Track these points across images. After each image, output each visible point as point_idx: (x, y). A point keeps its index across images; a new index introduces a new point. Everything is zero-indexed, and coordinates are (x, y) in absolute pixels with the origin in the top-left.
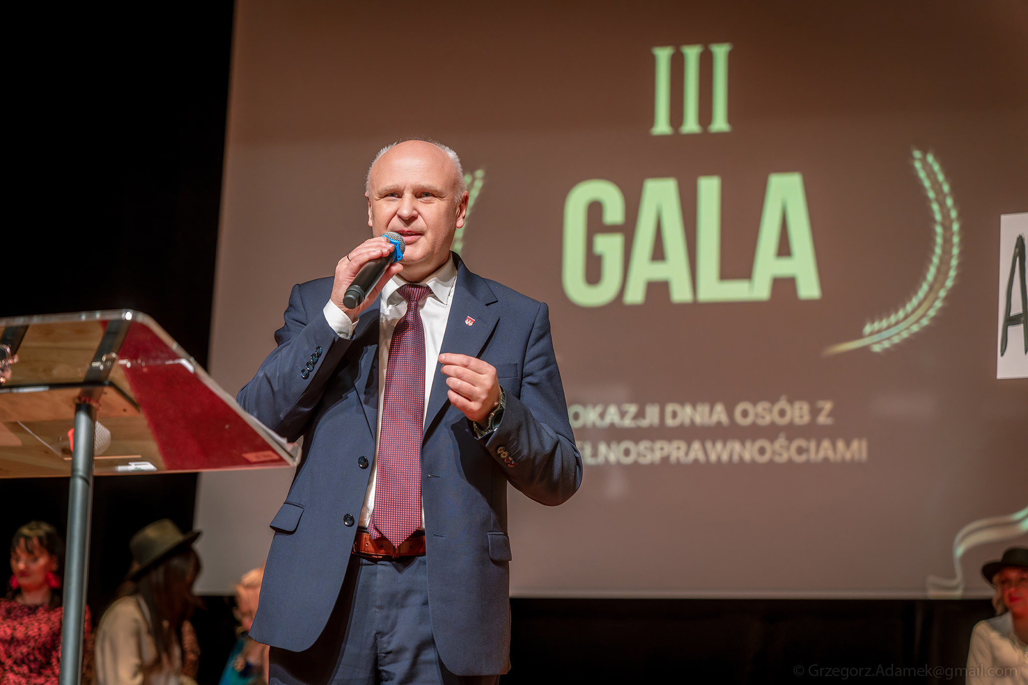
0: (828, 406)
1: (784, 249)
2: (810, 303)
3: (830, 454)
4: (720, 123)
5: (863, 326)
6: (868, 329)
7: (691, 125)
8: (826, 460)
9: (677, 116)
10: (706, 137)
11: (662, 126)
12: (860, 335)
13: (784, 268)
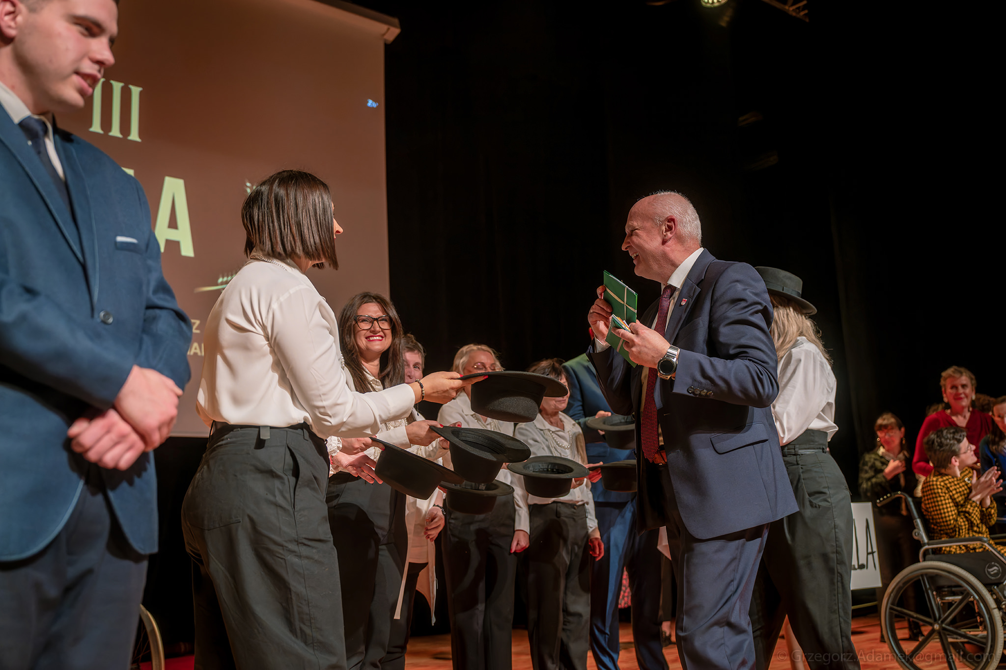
0: (197, 322)
1: (173, 224)
2: (187, 258)
3: (198, 351)
4: (134, 136)
5: (218, 279)
6: (220, 280)
7: (115, 132)
8: (195, 354)
9: (106, 123)
10: (124, 141)
11: (96, 127)
12: (217, 285)
13: (173, 235)
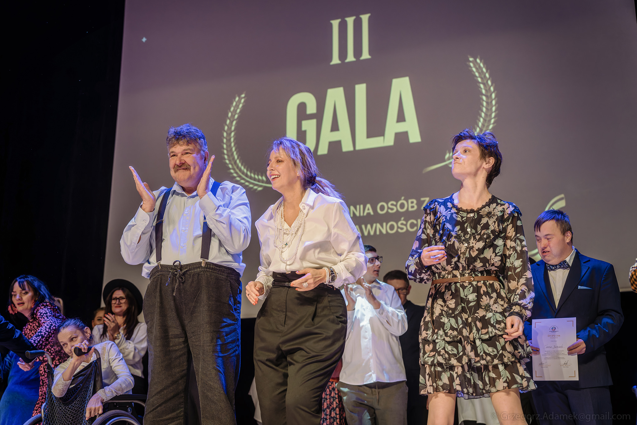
1: (401, 118)
2: (415, 144)
4: (366, 55)
5: (444, 155)
7: (351, 58)
9: (343, 53)
10: (358, 63)
11: (336, 60)
12: (443, 160)
13: (401, 127)
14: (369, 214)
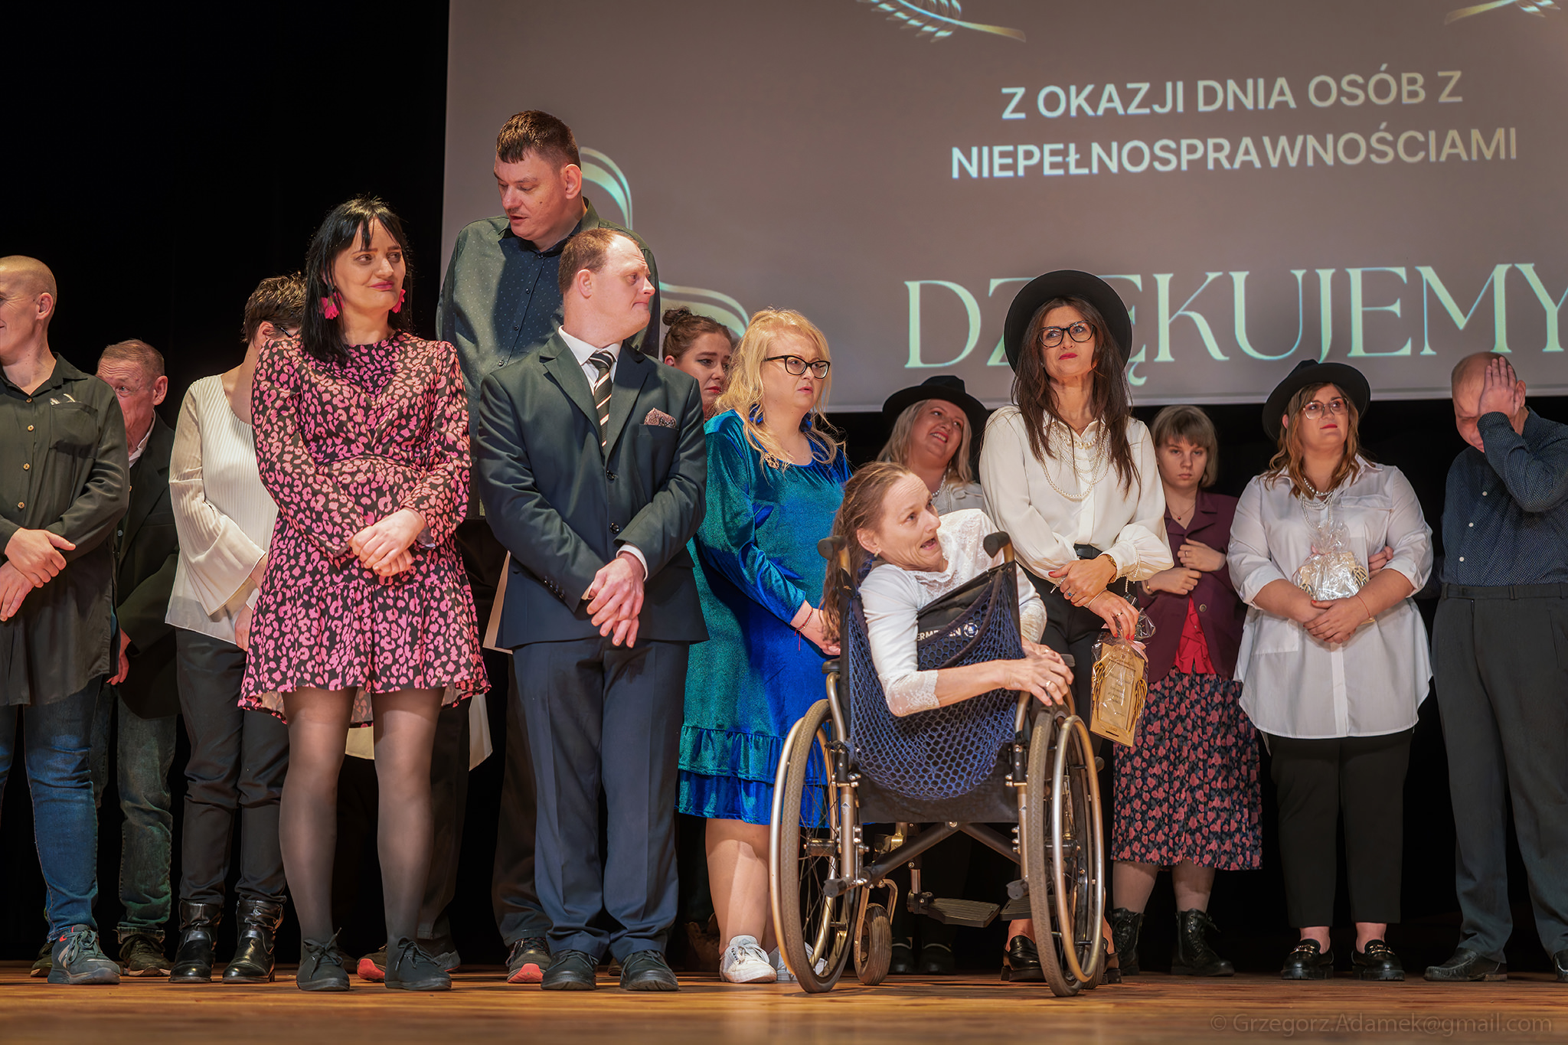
0: (1454, 77)
3: (1461, 152)
8: (1454, 158)
14: (1282, 106)
